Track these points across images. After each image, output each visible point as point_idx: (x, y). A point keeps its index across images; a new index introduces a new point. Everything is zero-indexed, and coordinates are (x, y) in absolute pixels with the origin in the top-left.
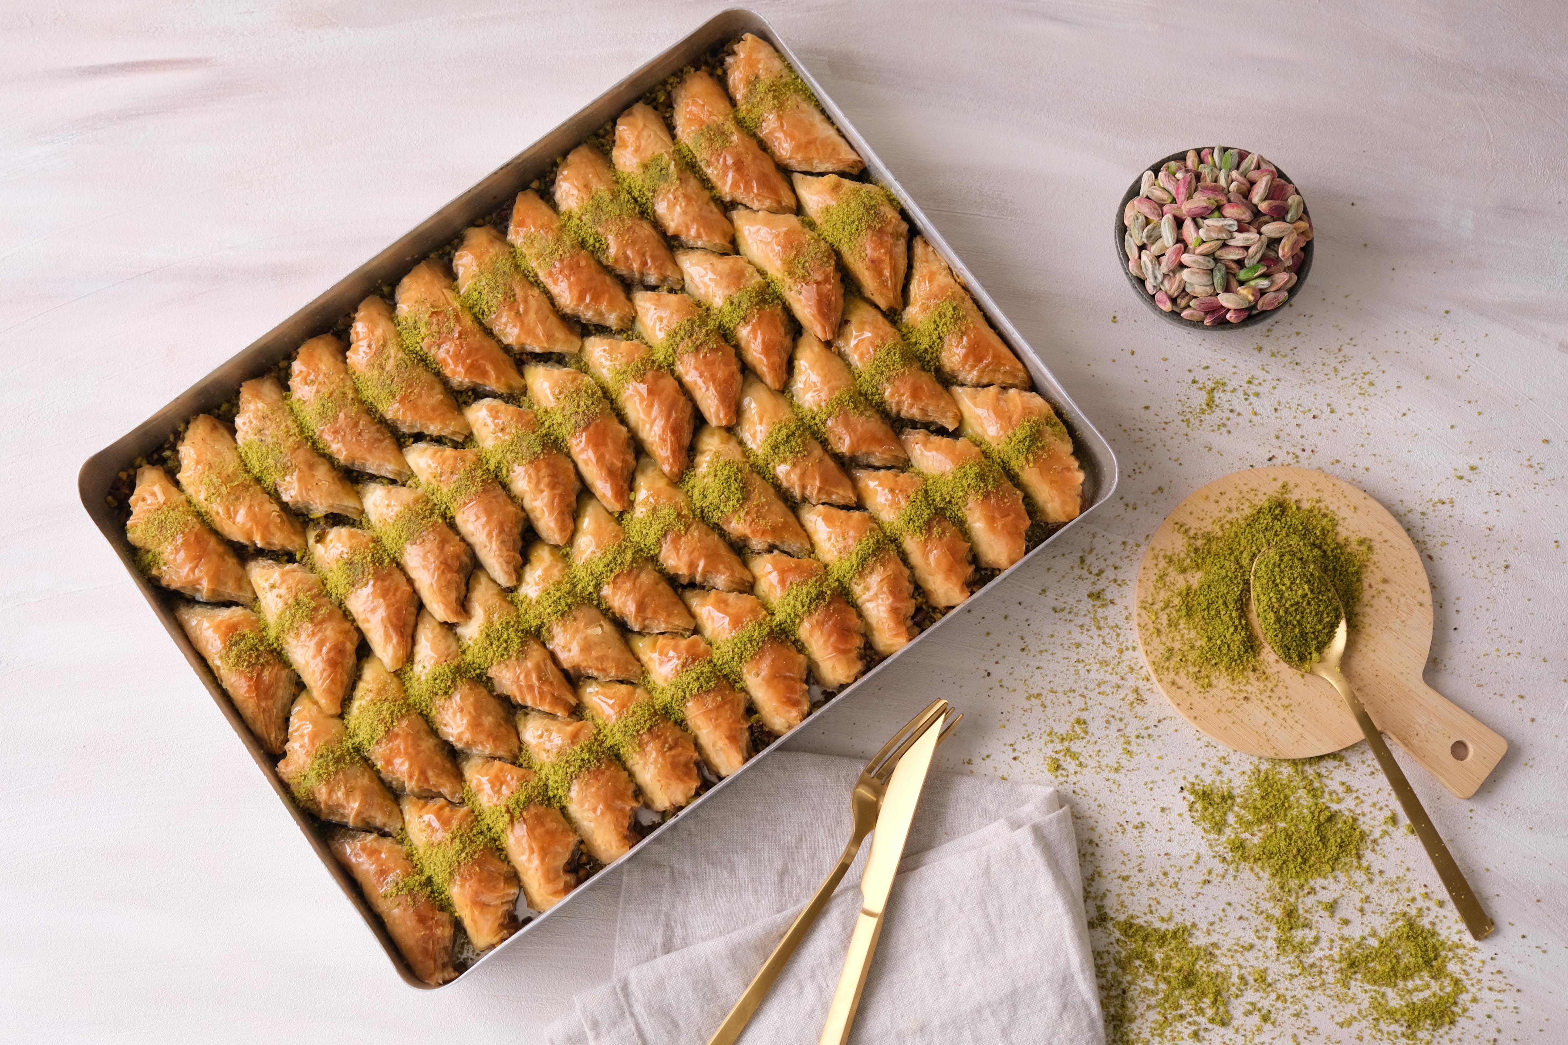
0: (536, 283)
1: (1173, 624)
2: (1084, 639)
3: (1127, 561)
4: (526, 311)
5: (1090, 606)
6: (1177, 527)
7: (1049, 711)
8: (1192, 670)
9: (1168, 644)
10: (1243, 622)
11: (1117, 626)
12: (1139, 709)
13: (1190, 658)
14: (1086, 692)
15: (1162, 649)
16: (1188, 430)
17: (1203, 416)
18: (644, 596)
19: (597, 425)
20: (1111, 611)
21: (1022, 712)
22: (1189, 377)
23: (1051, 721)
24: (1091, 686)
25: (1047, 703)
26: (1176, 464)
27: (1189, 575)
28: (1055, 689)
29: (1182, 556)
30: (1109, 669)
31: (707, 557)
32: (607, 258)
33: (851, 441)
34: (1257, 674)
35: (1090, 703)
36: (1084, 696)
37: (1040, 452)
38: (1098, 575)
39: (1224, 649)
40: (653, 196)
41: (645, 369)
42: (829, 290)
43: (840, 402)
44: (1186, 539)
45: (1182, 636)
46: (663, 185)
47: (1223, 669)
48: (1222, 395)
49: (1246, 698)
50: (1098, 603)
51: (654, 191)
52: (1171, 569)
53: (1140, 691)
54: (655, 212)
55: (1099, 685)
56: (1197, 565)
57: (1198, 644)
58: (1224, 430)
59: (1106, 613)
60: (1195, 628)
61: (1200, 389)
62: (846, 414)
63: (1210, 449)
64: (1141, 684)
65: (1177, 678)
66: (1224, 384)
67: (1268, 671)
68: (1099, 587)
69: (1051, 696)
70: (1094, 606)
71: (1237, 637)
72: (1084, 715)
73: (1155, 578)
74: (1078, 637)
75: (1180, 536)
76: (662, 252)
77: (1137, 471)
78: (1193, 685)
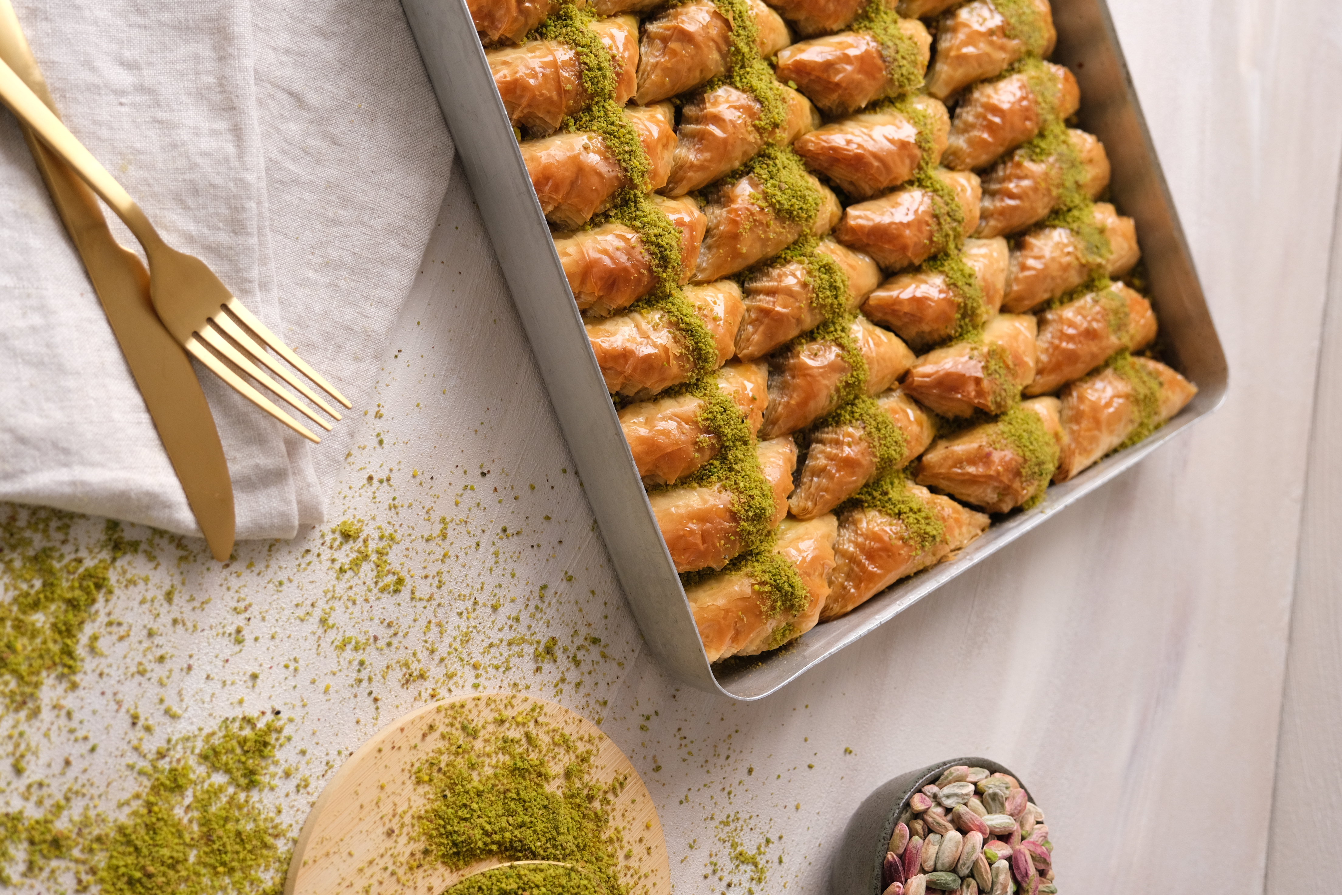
0: (1012, 69)
1: (506, 745)
2: (502, 617)
3: (583, 702)
4: (991, 43)
5: (538, 637)
6: (621, 778)
7: (421, 545)
8: (444, 759)
9: (481, 733)
10: (494, 847)
11: (508, 669)
12: (397, 674)
13: (459, 759)
14: (435, 603)
15: (478, 722)
16: (716, 823)
17: (728, 844)
18: (697, 46)
19: (880, 70)
20: (528, 665)
21: (427, 506)
22: (774, 837)
23: (408, 544)
24: (441, 612)
25: (432, 546)
26: (683, 798)
27: (561, 781)
28: (447, 560)
29: (586, 778)
30: (457, 645)
31: (725, 141)
32: (1022, 156)
33: (811, 368)
34: (419, 856)
35: (420, 605)
36: (430, 599)
37: (769, 603)
38: (575, 657)
39: (464, 813)
40: (1072, 230)
41: (924, 150)
42: (969, 393)
43: (855, 367)
44: (605, 788)
45: (489, 756)
46: (1081, 246)
47: (435, 806)
48: (748, 876)
49: (390, 833)
50: (541, 649)
51: (1078, 233)
52: (573, 757)
53: (419, 682)
54: (1054, 227)
55: (439, 625)
56: (572, 796)
57: (475, 775)
58: (709, 870)
59: (527, 658)
60: (496, 776)
61: (758, 848)
62: (842, 370)
63: (691, 847)
64: (429, 685)
65: (436, 735)
66: (760, 880)
67: (420, 873)
68: (559, 654)
69: (439, 553)
70: (538, 642)
71: (478, 833)
72: (405, 593)
73: (567, 732)
74: (506, 610)
75: (610, 781)
76: (1017, 221)
77: (684, 742)
78: (424, 758)
